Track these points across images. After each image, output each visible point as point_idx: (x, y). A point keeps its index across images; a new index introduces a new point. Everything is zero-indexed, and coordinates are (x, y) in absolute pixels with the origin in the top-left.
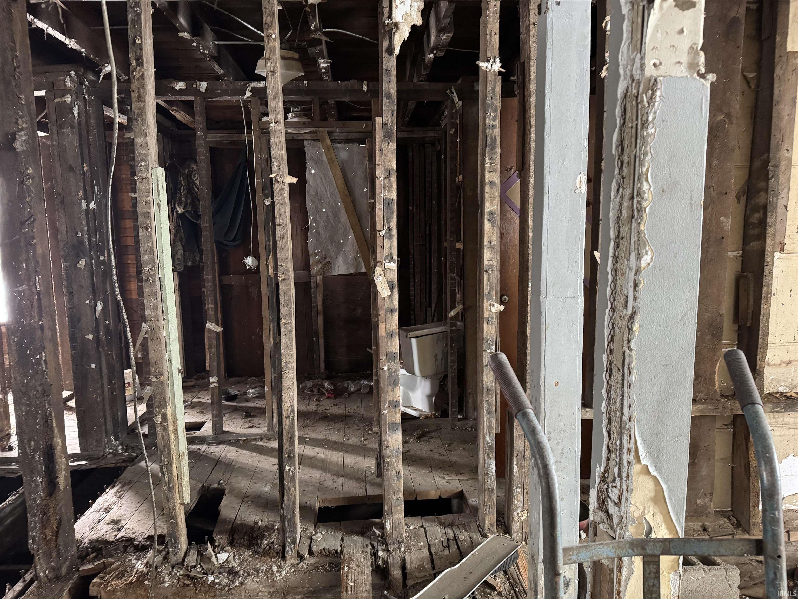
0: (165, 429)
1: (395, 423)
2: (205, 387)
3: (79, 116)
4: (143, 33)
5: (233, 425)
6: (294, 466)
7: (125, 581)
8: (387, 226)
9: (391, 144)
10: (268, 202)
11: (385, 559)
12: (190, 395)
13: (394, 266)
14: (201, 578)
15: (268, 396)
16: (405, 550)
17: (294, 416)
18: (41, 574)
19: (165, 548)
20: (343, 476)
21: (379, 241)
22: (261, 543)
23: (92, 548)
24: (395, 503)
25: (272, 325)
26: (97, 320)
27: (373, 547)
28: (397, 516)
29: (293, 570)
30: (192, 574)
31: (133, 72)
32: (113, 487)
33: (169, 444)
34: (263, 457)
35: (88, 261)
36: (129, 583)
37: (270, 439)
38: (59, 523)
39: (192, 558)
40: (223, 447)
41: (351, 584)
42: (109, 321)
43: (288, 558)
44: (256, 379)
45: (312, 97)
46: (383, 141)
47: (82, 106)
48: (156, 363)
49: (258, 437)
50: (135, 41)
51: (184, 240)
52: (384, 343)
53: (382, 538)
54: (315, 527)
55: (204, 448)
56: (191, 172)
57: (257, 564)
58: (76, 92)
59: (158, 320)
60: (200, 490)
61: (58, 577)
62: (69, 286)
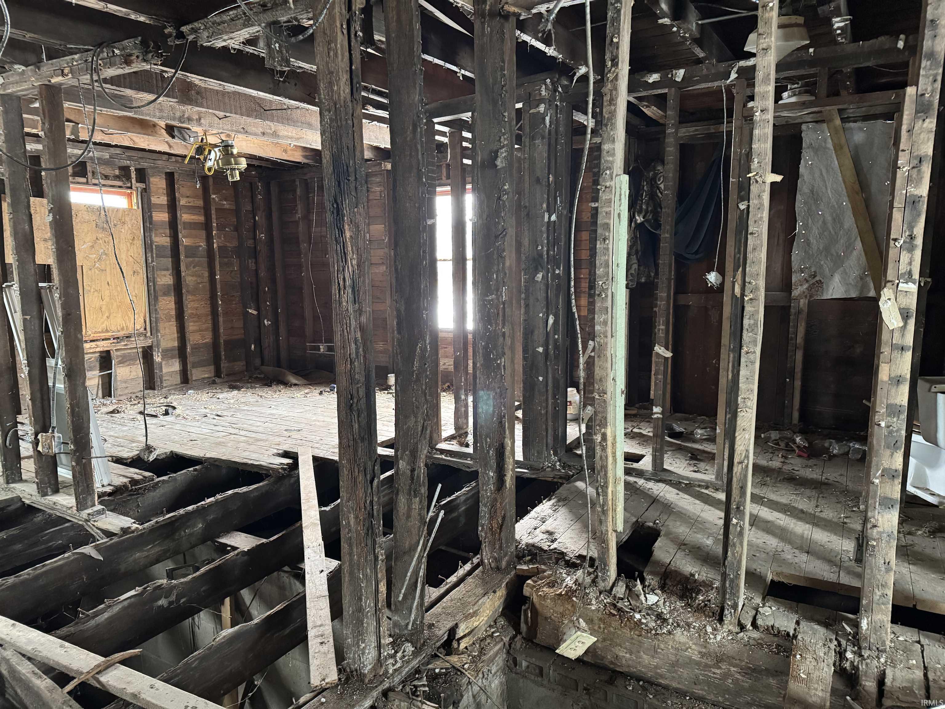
0: (604, 449)
1: (891, 499)
2: (647, 418)
3: (550, 126)
4: (621, 30)
5: (676, 465)
6: (743, 520)
7: (555, 591)
8: (907, 233)
9: (927, 121)
10: (742, 206)
11: (856, 664)
12: (630, 424)
13: (913, 288)
14: (627, 612)
15: (720, 440)
16: (886, 662)
17: (748, 463)
18: (486, 561)
19: (594, 571)
20: (808, 553)
21: (893, 253)
22: (696, 597)
23: (529, 551)
24: (878, 600)
25: (731, 355)
26: (547, 334)
27: (839, 645)
28: (879, 617)
29: (730, 638)
30: (619, 605)
31: (607, 74)
32: (550, 500)
33: (607, 465)
34: (707, 507)
35: (545, 275)
36: (558, 595)
37: (717, 490)
38: (504, 518)
39: (620, 590)
40: (661, 485)
41: (803, 676)
42: (559, 336)
43: (726, 622)
44: (707, 419)
45: (819, 68)
46: (916, 118)
47: (554, 114)
48: (601, 380)
49: (703, 484)
50: (612, 41)
51: (640, 253)
52: (885, 390)
53: (854, 637)
54: (763, 599)
55: (641, 482)
56: (656, 175)
57: (689, 618)
58: (550, 101)
59: (606, 337)
60: (633, 524)
61: (498, 569)
62: (527, 298)
